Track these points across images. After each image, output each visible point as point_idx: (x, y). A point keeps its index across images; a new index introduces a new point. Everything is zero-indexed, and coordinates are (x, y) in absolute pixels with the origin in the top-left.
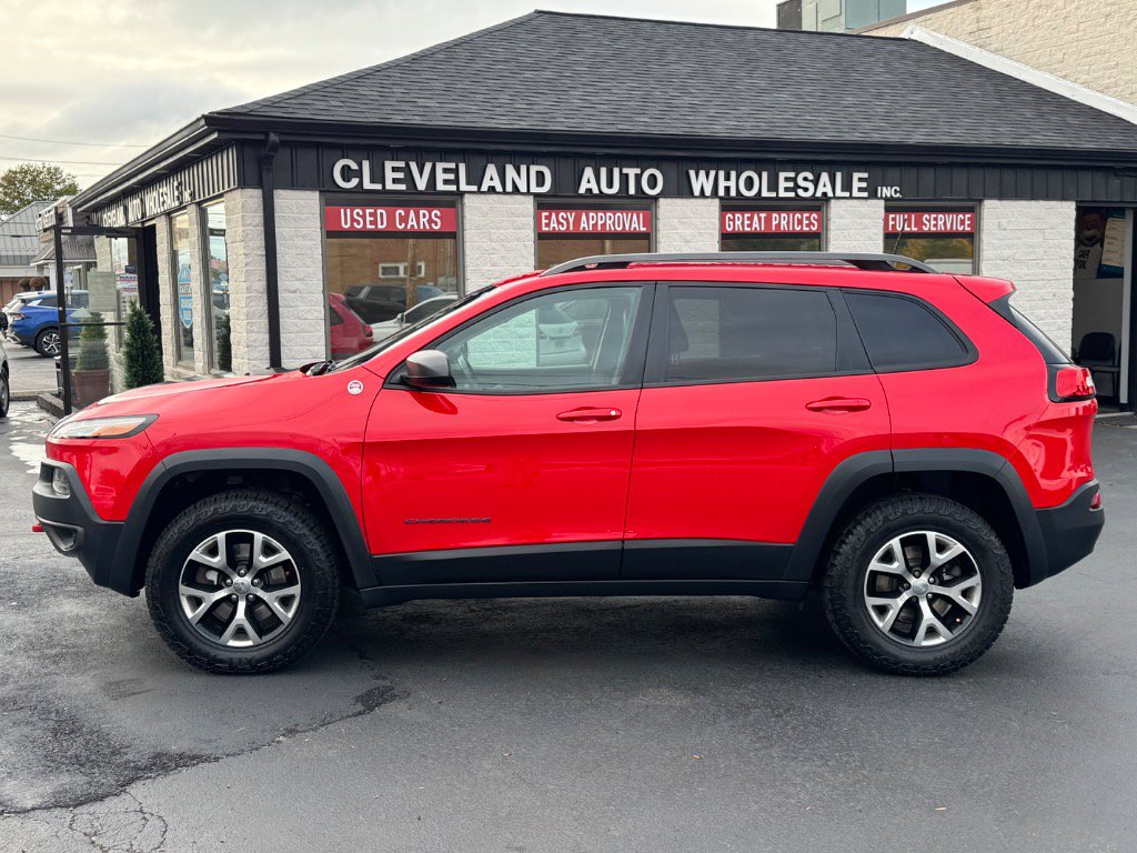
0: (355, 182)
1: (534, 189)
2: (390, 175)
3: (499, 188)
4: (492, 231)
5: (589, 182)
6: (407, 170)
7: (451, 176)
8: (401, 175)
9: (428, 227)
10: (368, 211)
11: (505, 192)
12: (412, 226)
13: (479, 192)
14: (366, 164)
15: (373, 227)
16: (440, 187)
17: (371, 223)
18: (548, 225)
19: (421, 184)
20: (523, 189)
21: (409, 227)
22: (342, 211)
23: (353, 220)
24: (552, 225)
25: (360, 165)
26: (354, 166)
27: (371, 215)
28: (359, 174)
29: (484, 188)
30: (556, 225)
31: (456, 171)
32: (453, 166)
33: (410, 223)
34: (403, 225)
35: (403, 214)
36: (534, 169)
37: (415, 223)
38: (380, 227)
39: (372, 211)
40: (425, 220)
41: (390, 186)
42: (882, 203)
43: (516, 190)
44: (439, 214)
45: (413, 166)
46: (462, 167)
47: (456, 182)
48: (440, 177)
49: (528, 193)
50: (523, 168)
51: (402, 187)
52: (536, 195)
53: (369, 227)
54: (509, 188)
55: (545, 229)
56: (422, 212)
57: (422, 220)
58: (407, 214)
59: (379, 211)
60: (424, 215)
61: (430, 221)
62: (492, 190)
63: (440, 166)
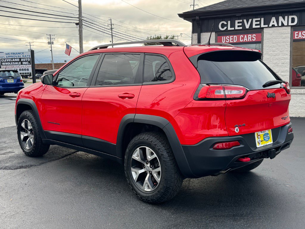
0: (225, 28)
1: (290, 24)
2: (237, 24)
3: (276, 25)
4: (273, 40)
6: (243, 22)
7: (258, 23)
8: (240, 24)
9: (251, 40)
10: (231, 37)
11: (278, 26)
12: (246, 40)
13: (268, 27)
14: (229, 22)
15: (232, 41)
16: (254, 26)
17: (232, 40)
18: (297, 36)
19: (247, 26)
20: (285, 24)
21: (244, 41)
22: (223, 37)
23: (226, 40)
24: (299, 36)
25: (227, 23)
26: (225, 23)
27: (232, 38)
28: (227, 25)
29: (270, 25)
30: (301, 36)
31: (260, 21)
32: (259, 19)
33: (245, 39)
34: (242, 40)
35: (243, 37)
36: (290, 17)
37: (246, 39)
38: (234, 41)
39: (232, 36)
40: (250, 38)
41: (237, 28)
43: (283, 25)
44: (255, 36)
45: (245, 21)
46: (262, 20)
47: (260, 24)
48: (254, 23)
49: (288, 26)
50: (286, 17)
51: (241, 28)
52: (292, 26)
53: (231, 41)
54: (280, 25)
55: (296, 38)
56: (249, 35)
57: (249, 38)
58: (244, 37)
59: (234, 36)
60: (250, 37)
61: (252, 38)
62: (273, 26)
63: (254, 20)
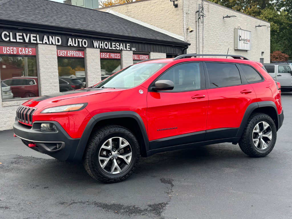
0: (8, 39)
1: (57, 44)
2: (18, 37)
3: (48, 43)
4: (46, 55)
5: (70, 42)
6: (23, 36)
7: (35, 39)
8: (21, 37)
9: (28, 54)
10: (11, 48)
11: (49, 44)
12: (24, 53)
13: (43, 44)
14: (11, 34)
15: (13, 53)
16: (32, 41)
17: (12, 52)
18: (60, 54)
19: (27, 40)
20: (54, 43)
21: (23, 53)
22: (4, 48)
23: (7, 51)
24: (61, 54)
25: (9, 33)
26: (8, 34)
27: (12, 49)
28: (9, 36)
29: (44, 43)
30: (62, 54)
31: (36, 37)
32: (35, 35)
33: (23, 52)
34: (21, 53)
35: (21, 49)
36: (57, 38)
37: (24, 52)
38: (15, 53)
40: (27, 51)
41: (18, 40)
42: (132, 52)
43: (52, 44)
44: (31, 50)
46: (38, 36)
47: (36, 40)
48: (32, 38)
49: (55, 45)
50: (54, 37)
51: (22, 41)
53: (11, 53)
55: (59, 55)
56: (26, 49)
57: (26, 51)
58: (22, 49)
59: (14, 48)
60: (27, 50)
61: (29, 52)
62: (46, 43)
63: (32, 35)
